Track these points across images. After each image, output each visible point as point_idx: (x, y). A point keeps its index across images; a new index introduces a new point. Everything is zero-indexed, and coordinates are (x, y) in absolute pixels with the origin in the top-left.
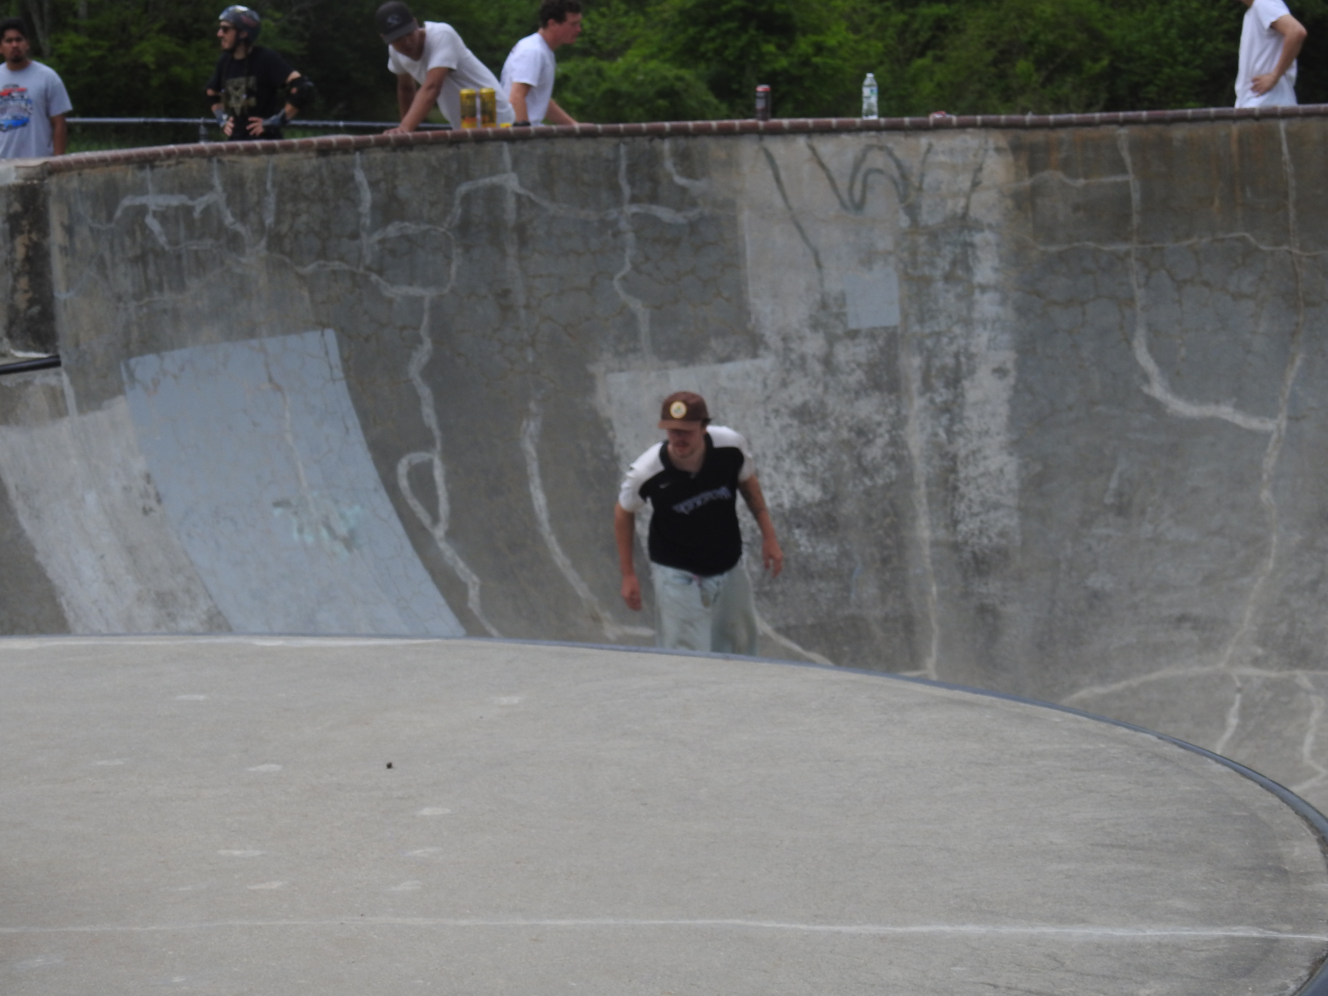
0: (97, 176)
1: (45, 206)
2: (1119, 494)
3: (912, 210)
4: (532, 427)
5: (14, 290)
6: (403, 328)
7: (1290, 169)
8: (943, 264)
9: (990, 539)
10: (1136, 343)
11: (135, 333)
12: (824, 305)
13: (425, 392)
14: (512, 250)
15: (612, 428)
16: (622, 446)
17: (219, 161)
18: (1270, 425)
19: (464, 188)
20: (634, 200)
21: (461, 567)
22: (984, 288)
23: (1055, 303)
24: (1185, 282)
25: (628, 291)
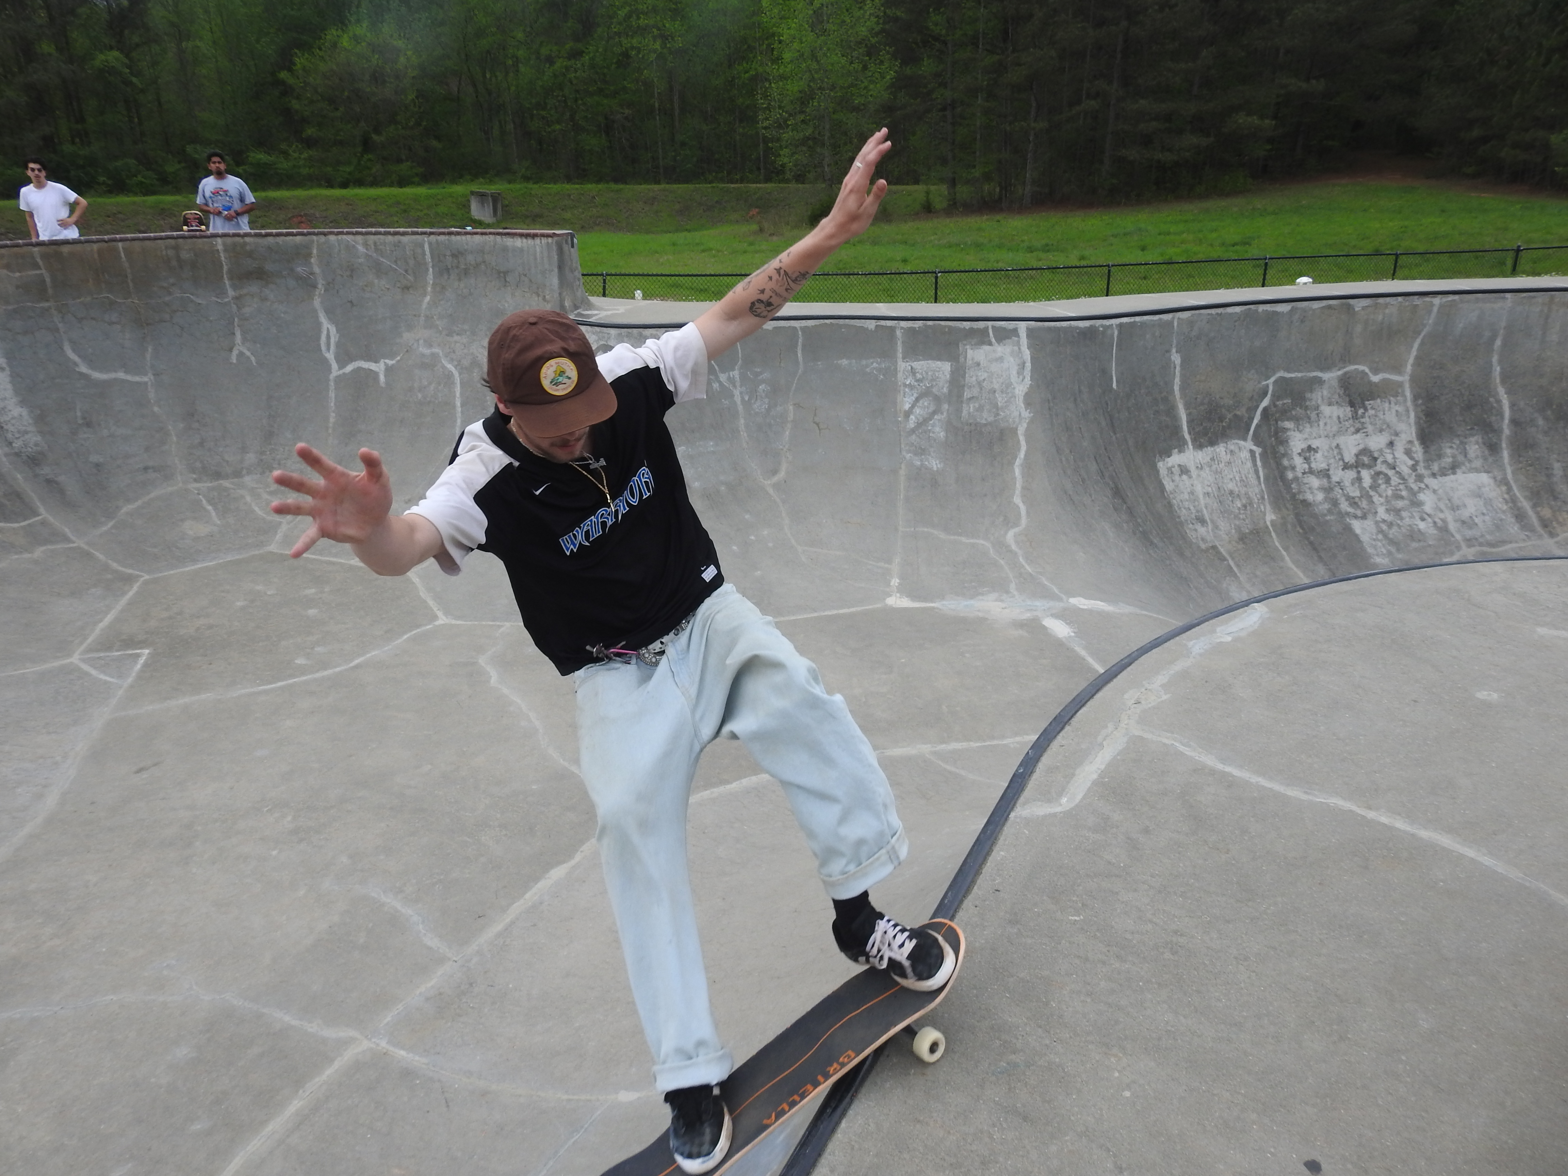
2: (84, 418)
7: (126, 265)
9: (32, 448)
10: (65, 349)
18: (145, 379)
23: (18, 333)
24: (82, 319)
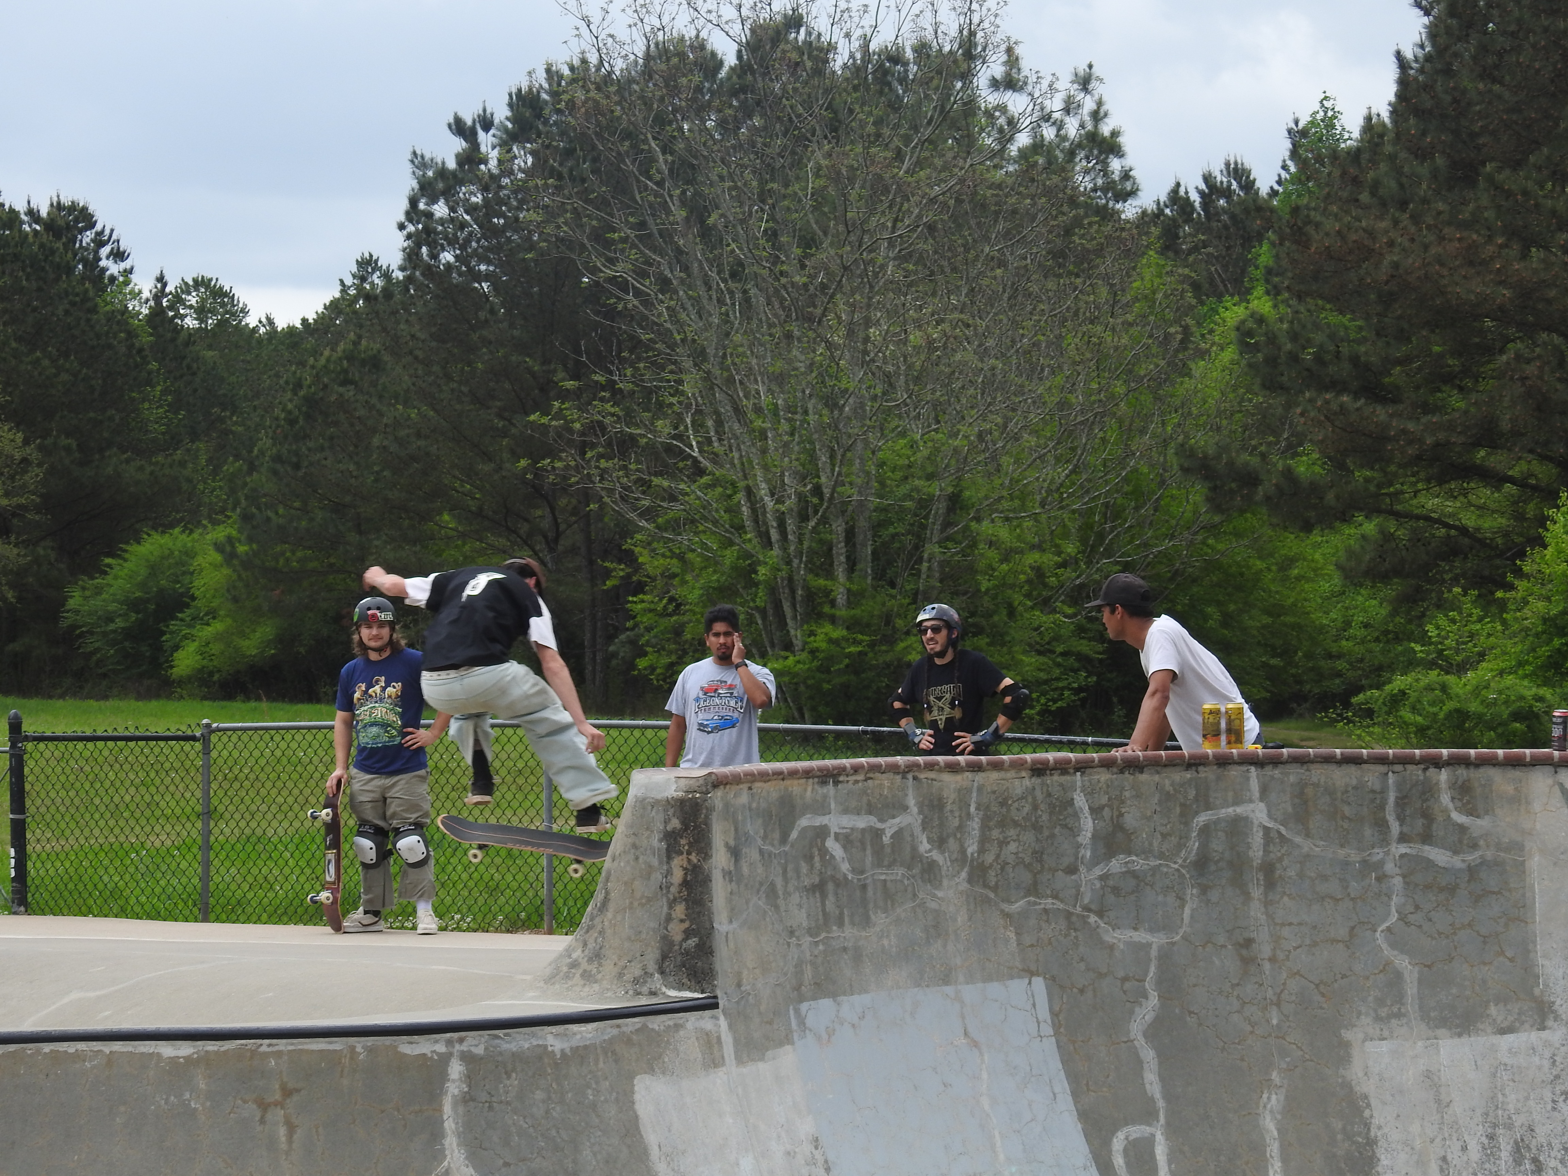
0: (771, 791)
1: (707, 823)
4: (1274, 1101)
5: (669, 919)
6: (1125, 979)
11: (808, 973)
13: (1149, 1055)
14: (1257, 893)
15: (1369, 1105)
16: (1380, 1128)
17: (915, 778)
19: (1202, 818)
20: (1403, 838)
25: (1393, 946)
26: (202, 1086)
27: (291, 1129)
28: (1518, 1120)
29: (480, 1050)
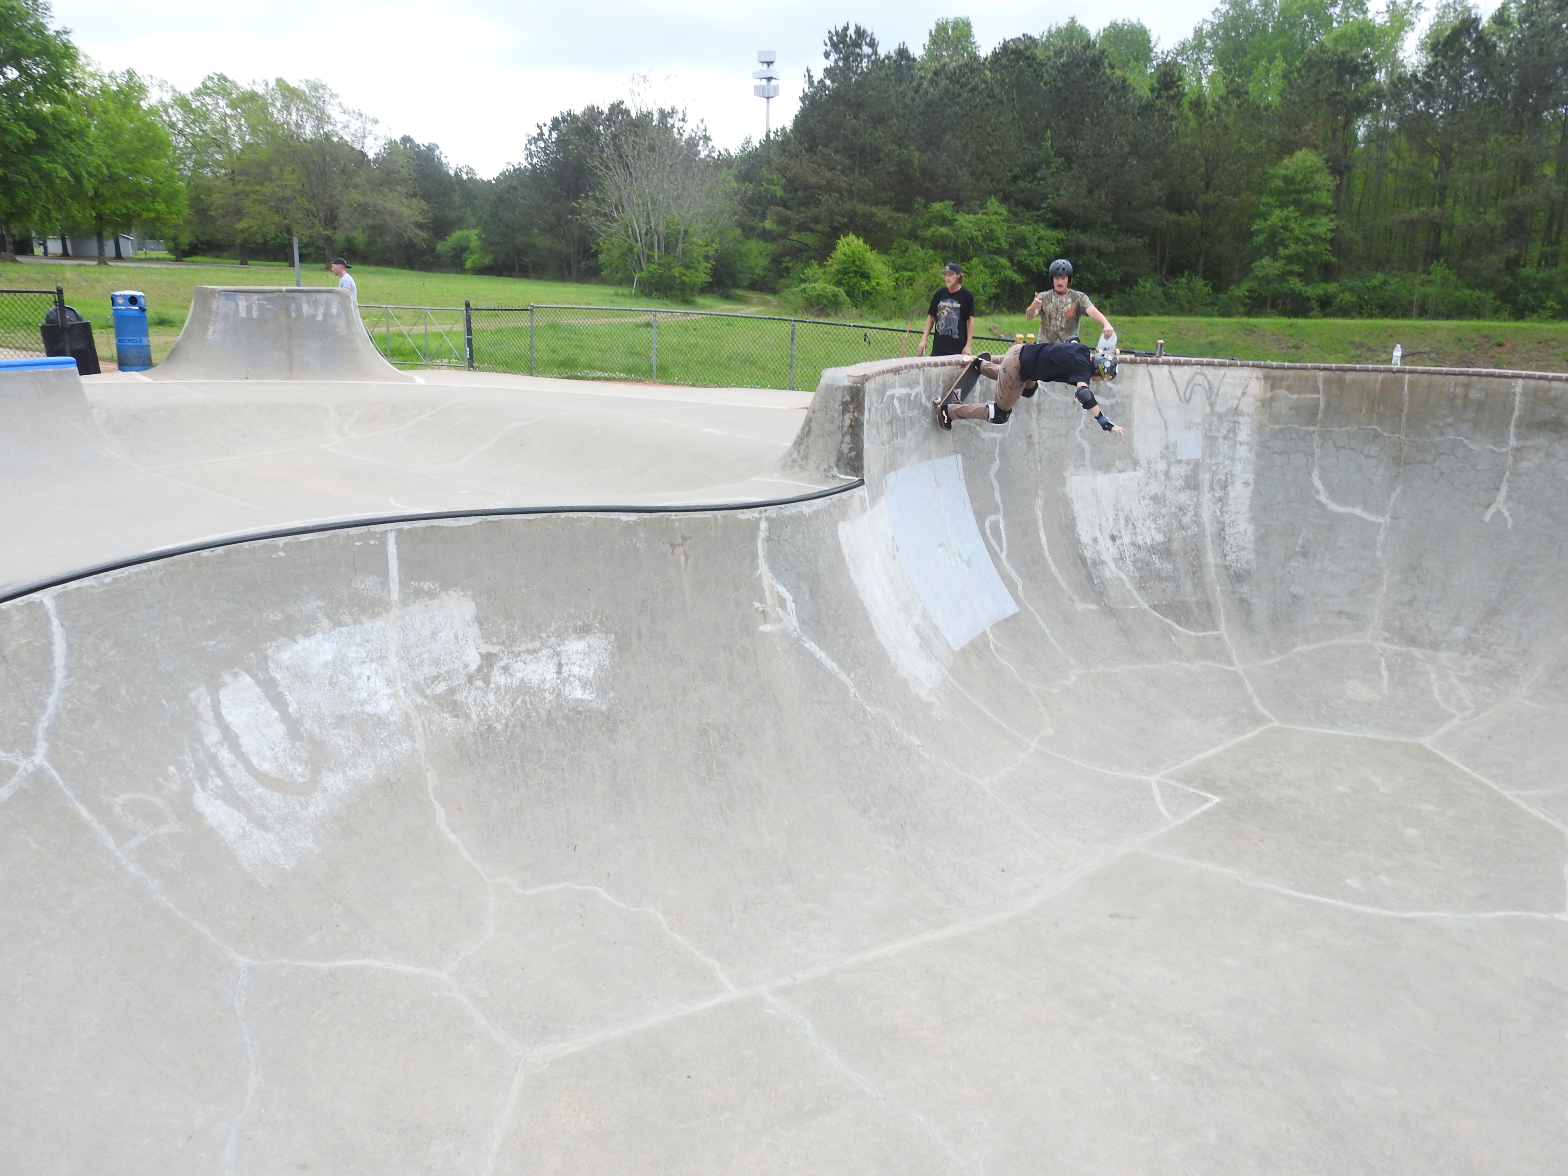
0: (880, 380)
1: (862, 397)
2: (1303, 547)
3: (1212, 405)
4: (1040, 502)
5: (842, 442)
6: (988, 453)
7: (1407, 398)
8: (1224, 431)
9: (1242, 565)
10: (1313, 475)
11: (888, 461)
12: (1167, 448)
13: (996, 485)
14: (1034, 415)
15: (1073, 503)
16: (1077, 512)
17: (923, 370)
18: (1381, 520)
21: (1013, 573)
22: (1241, 444)
23: (1275, 453)
24: (1341, 447)
25: (1082, 437)
26: (642, 535)
27: (687, 557)
28: (1127, 508)
29: (774, 515)
